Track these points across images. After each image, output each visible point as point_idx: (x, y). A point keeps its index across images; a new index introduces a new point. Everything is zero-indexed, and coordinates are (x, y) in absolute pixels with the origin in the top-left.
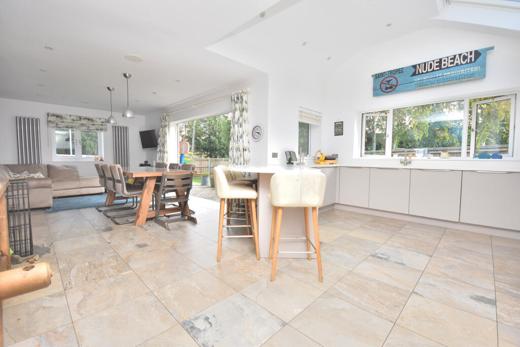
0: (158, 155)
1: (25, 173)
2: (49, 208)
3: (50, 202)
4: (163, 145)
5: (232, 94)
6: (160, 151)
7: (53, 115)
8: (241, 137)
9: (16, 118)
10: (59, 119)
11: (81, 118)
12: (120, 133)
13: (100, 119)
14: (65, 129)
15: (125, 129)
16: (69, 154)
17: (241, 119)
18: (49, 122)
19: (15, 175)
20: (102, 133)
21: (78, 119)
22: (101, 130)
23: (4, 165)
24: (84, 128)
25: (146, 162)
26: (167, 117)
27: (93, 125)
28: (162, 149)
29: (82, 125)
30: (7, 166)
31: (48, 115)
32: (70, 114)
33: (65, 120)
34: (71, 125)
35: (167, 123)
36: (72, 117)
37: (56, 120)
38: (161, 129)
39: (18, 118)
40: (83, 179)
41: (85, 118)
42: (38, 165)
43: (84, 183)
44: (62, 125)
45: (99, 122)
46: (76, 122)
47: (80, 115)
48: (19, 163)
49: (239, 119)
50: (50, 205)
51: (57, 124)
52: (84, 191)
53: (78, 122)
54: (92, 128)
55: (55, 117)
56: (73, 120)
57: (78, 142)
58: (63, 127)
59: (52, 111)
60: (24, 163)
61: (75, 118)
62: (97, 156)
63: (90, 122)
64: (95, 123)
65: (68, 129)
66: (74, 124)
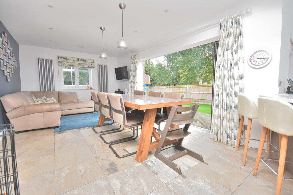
0: (130, 84)
1: (44, 97)
2: (58, 127)
3: (58, 123)
4: (134, 77)
5: (221, 20)
6: (132, 82)
7: (62, 57)
8: (236, 64)
9: (38, 59)
10: (65, 60)
11: (78, 60)
12: (102, 70)
13: (90, 60)
14: (69, 67)
15: (105, 67)
16: (71, 84)
17: (235, 46)
18: (59, 62)
19: (37, 99)
20: (92, 70)
21: (77, 60)
22: (91, 67)
23: (31, 92)
24: (80, 66)
25: (119, 89)
26: (137, 56)
27: (86, 64)
28: (133, 80)
29: (79, 64)
30: (33, 92)
31: (58, 57)
32: (72, 57)
33: (69, 61)
34: (73, 64)
35: (137, 61)
36: (73, 59)
37: (63, 60)
38: (132, 65)
39: (39, 59)
40: (81, 102)
41: (81, 60)
42: (52, 92)
43: (81, 105)
44: (67, 64)
45: (90, 62)
46: (75, 62)
47: (78, 58)
48: (40, 90)
49: (233, 46)
50: (58, 124)
51: (64, 64)
52: (81, 111)
53: (77, 62)
54: (86, 66)
55: (63, 59)
56: (74, 61)
57: (77, 77)
58: (68, 66)
59: (61, 55)
60: (44, 91)
61: (75, 60)
62: (88, 86)
63: (84, 62)
64: (87, 63)
65: (70, 67)
66: (74, 64)
